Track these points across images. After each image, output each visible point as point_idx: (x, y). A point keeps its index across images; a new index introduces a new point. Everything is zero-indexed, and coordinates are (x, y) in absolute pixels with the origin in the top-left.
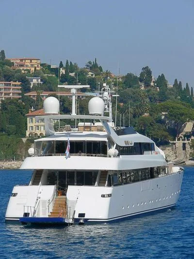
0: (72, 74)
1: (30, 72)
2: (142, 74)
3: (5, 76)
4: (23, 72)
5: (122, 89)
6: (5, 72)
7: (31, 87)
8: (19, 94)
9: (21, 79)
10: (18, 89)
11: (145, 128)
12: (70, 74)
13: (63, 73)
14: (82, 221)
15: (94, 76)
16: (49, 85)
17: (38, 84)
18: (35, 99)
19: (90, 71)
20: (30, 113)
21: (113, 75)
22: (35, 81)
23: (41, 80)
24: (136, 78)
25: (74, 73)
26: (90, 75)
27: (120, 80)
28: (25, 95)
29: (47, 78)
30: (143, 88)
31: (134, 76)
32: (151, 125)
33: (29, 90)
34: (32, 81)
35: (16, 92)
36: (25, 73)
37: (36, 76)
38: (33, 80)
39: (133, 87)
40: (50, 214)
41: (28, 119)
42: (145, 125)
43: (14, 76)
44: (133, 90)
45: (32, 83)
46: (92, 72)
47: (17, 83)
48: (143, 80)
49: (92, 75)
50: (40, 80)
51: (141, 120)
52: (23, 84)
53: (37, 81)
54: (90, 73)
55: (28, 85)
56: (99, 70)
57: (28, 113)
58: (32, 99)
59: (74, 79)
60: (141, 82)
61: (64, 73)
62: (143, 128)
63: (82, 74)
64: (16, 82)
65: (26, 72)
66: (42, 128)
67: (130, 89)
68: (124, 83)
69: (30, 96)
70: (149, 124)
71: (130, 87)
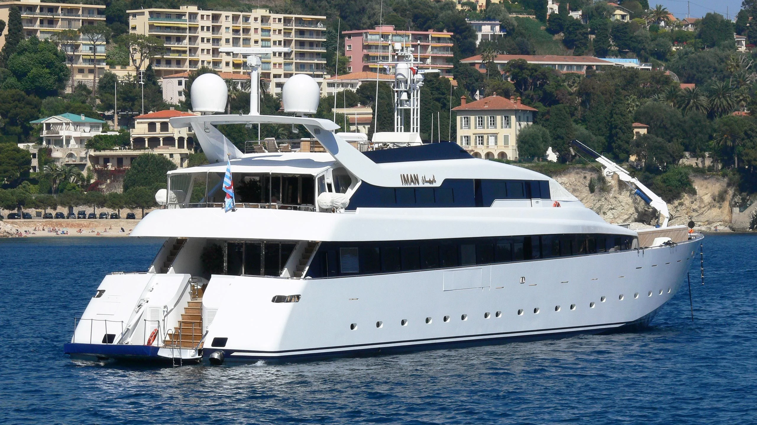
0: (576, 15)
1: (475, 8)
2: (741, 16)
3: (416, 18)
4: (459, 7)
5: (693, 50)
6: (416, 8)
7: (478, 42)
8: (448, 60)
9: (454, 24)
10: (445, 49)
11: (734, 142)
12: (572, 14)
13: (553, 12)
14: (216, 356)
15: (627, 19)
16: (519, 39)
17: (493, 36)
18: (483, 71)
19: (618, 8)
20: (464, 106)
21: (673, 18)
22: (486, 29)
23: (502, 28)
24: (727, 23)
25: (580, 13)
26: (618, 17)
27: (691, 28)
28: (463, 61)
29: (516, 24)
30: (743, 49)
31: (723, 21)
32: (749, 136)
33: (471, 51)
34: (480, 30)
35: (440, 54)
36: (463, 11)
37: (489, 19)
38: (483, 27)
39: (719, 46)
40: (168, 338)
41: (458, 118)
42: (734, 136)
43: (437, 16)
44: (719, 52)
45: (479, 35)
46: (623, 10)
47: (446, 34)
48: (743, 30)
49: (623, 17)
50: (497, 28)
51: (725, 124)
52: (458, 36)
53: (492, 29)
54: (618, 12)
55: (470, 40)
56: (640, 6)
57: (460, 104)
58: (476, 71)
59: (580, 24)
60: (739, 34)
61: (557, 12)
62: (729, 143)
63: (600, 14)
64: (441, 30)
65: (466, 8)
66: (492, 139)
67: (712, 50)
68: (699, 36)
69: (473, 64)
70: (742, 134)
71: (712, 45)
